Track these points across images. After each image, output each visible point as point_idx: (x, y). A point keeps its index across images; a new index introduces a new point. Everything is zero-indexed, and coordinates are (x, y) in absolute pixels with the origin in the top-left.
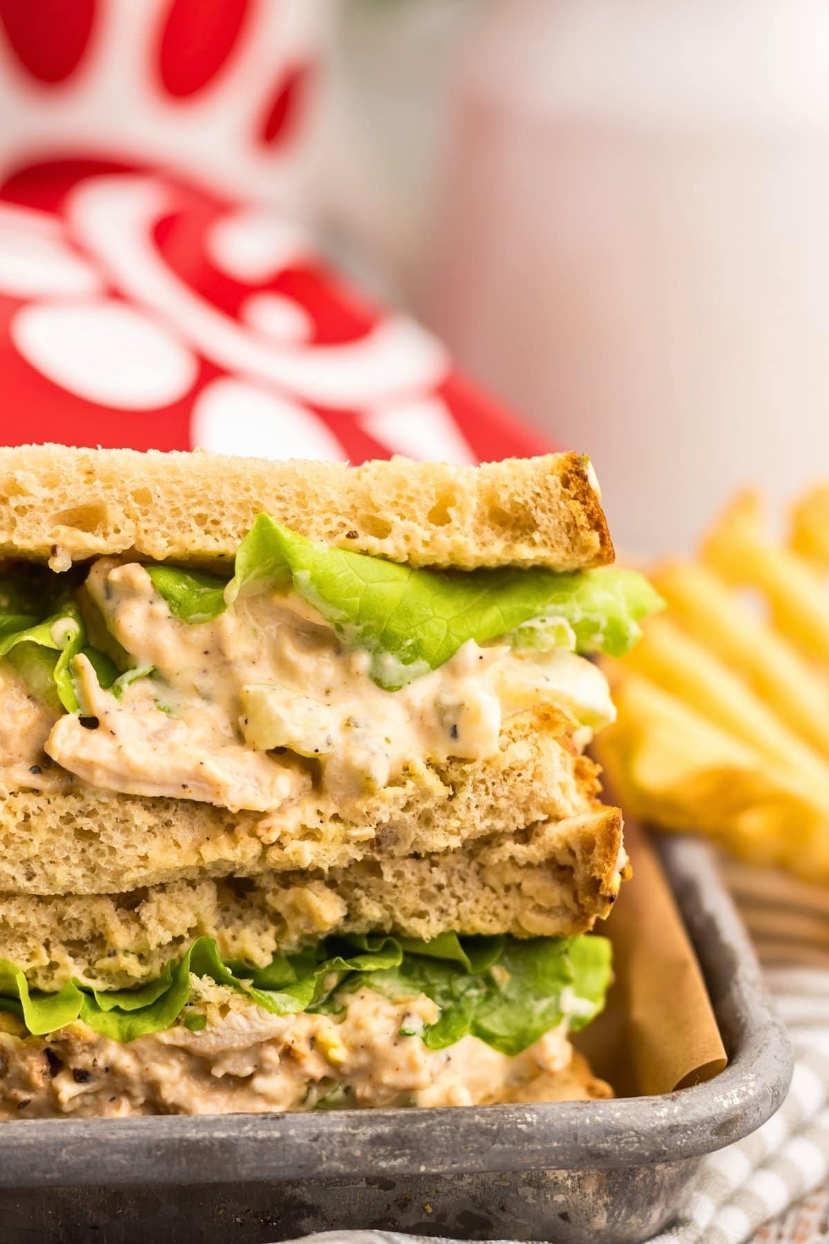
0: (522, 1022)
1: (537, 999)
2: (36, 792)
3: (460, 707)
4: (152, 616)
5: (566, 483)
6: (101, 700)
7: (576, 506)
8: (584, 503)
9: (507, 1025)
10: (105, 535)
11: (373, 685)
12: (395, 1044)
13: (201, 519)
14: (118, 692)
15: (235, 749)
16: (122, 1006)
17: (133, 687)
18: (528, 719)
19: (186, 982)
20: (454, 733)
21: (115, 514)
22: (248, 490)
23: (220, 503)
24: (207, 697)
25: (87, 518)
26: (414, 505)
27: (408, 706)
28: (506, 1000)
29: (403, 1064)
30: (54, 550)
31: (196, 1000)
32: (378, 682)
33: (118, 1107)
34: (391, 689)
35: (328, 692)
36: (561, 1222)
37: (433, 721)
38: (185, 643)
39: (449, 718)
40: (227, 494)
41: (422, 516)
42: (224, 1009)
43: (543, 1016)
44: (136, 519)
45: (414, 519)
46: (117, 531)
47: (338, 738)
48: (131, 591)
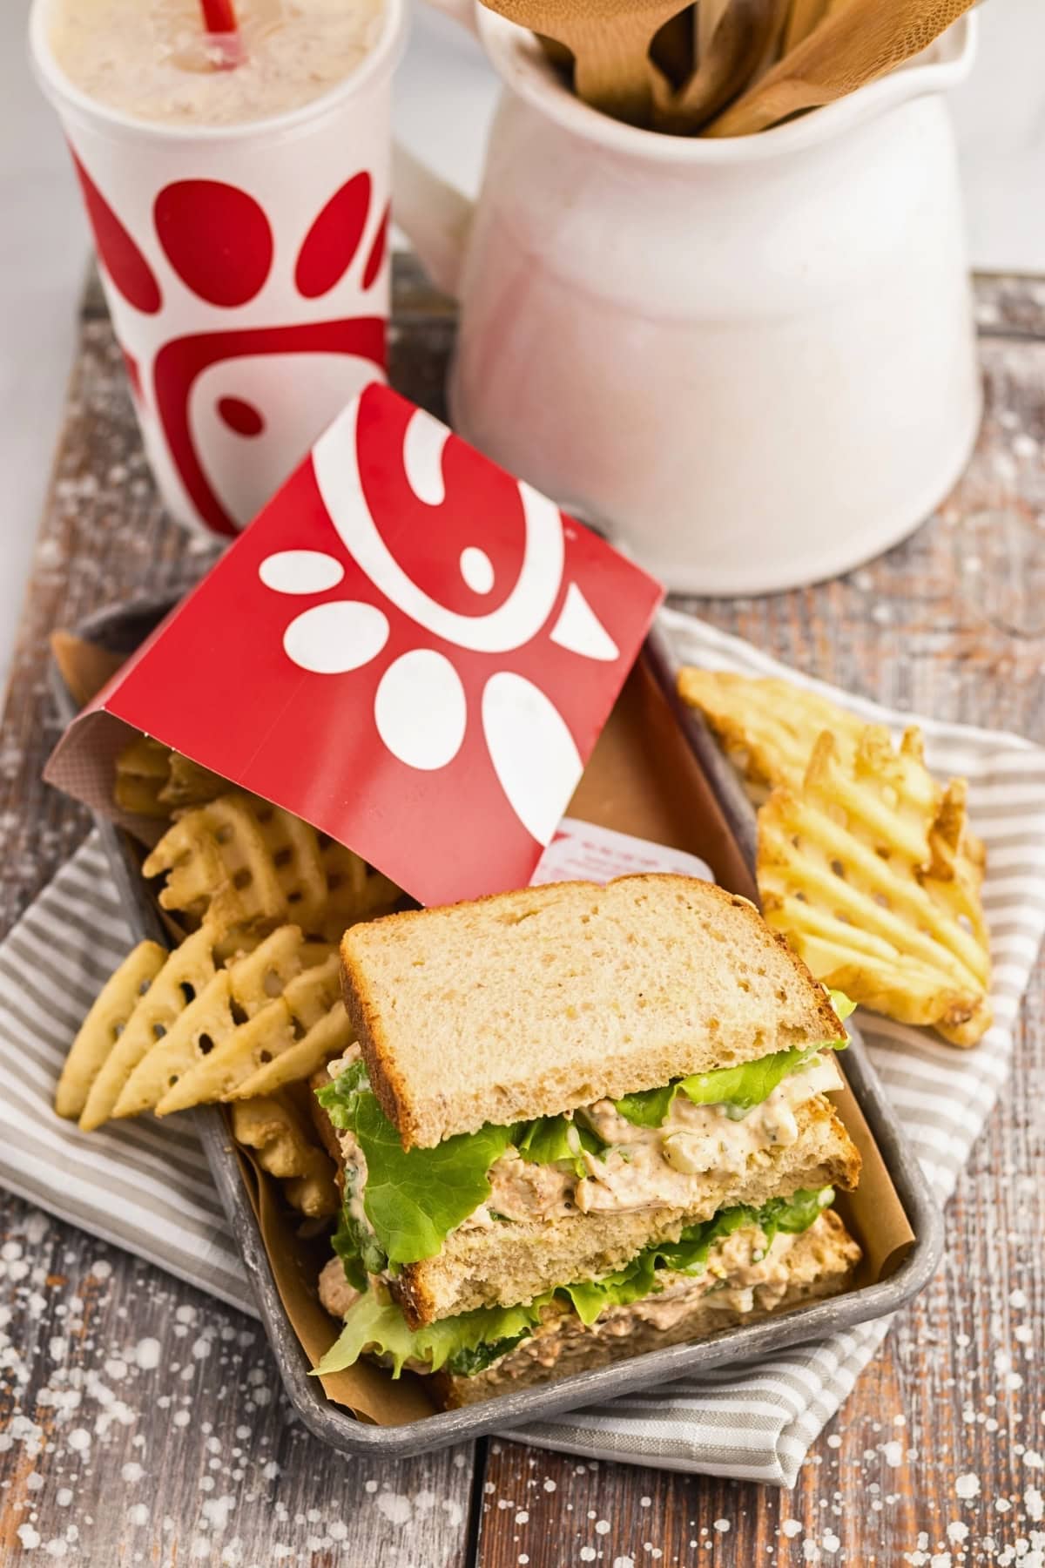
0: (800, 1216)
1: (807, 1202)
2: (572, 1218)
3: (777, 1128)
4: (619, 1127)
5: (820, 1011)
6: (598, 1168)
7: (828, 1023)
8: (831, 1020)
9: (793, 1219)
10: (592, 1097)
11: (731, 1122)
13: (638, 1076)
14: (603, 1160)
15: (665, 1171)
16: (616, 1283)
17: (610, 1154)
18: (806, 1114)
19: (651, 1276)
20: (774, 1138)
21: (596, 1086)
22: (660, 1055)
23: (647, 1066)
24: (645, 1143)
25: (582, 1092)
26: (745, 1041)
27: (748, 1127)
28: (791, 1207)
30: (568, 1112)
31: (658, 1281)
32: (732, 1119)
33: (619, 1325)
34: (738, 1121)
35: (705, 1125)
37: (762, 1133)
39: (772, 1133)
40: (650, 1061)
41: (749, 1045)
42: (672, 1282)
43: (811, 1211)
44: (606, 1085)
45: (745, 1047)
46: (597, 1093)
47: (718, 1159)
48: (605, 1115)
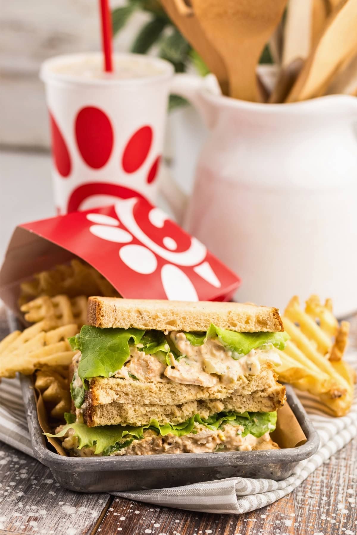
0: (260, 431)
1: (263, 425)
2: (161, 383)
3: (252, 364)
4: (186, 345)
5: (274, 315)
6: (175, 363)
7: (276, 320)
8: (278, 319)
9: (257, 431)
10: (176, 327)
11: (232, 359)
12: (236, 436)
13: (196, 323)
14: (178, 361)
15: (203, 373)
16: (178, 429)
17: (182, 359)
18: (265, 366)
19: (193, 424)
20: (250, 369)
21: (178, 322)
22: (206, 317)
23: (201, 320)
24: (196, 361)
25: (172, 323)
26: (242, 320)
27: (240, 363)
28: (257, 426)
29: (238, 441)
30: (165, 330)
31: (195, 427)
32: (233, 358)
33: (177, 451)
34: (236, 360)
35: (222, 360)
36: (271, 474)
37: (245, 367)
38: (193, 350)
39: (249, 367)
40: (202, 318)
41: (244, 322)
42: (201, 429)
43: (265, 429)
44: (183, 323)
45: (242, 323)
46: (179, 326)
47: (226, 371)
48: (181, 339)
